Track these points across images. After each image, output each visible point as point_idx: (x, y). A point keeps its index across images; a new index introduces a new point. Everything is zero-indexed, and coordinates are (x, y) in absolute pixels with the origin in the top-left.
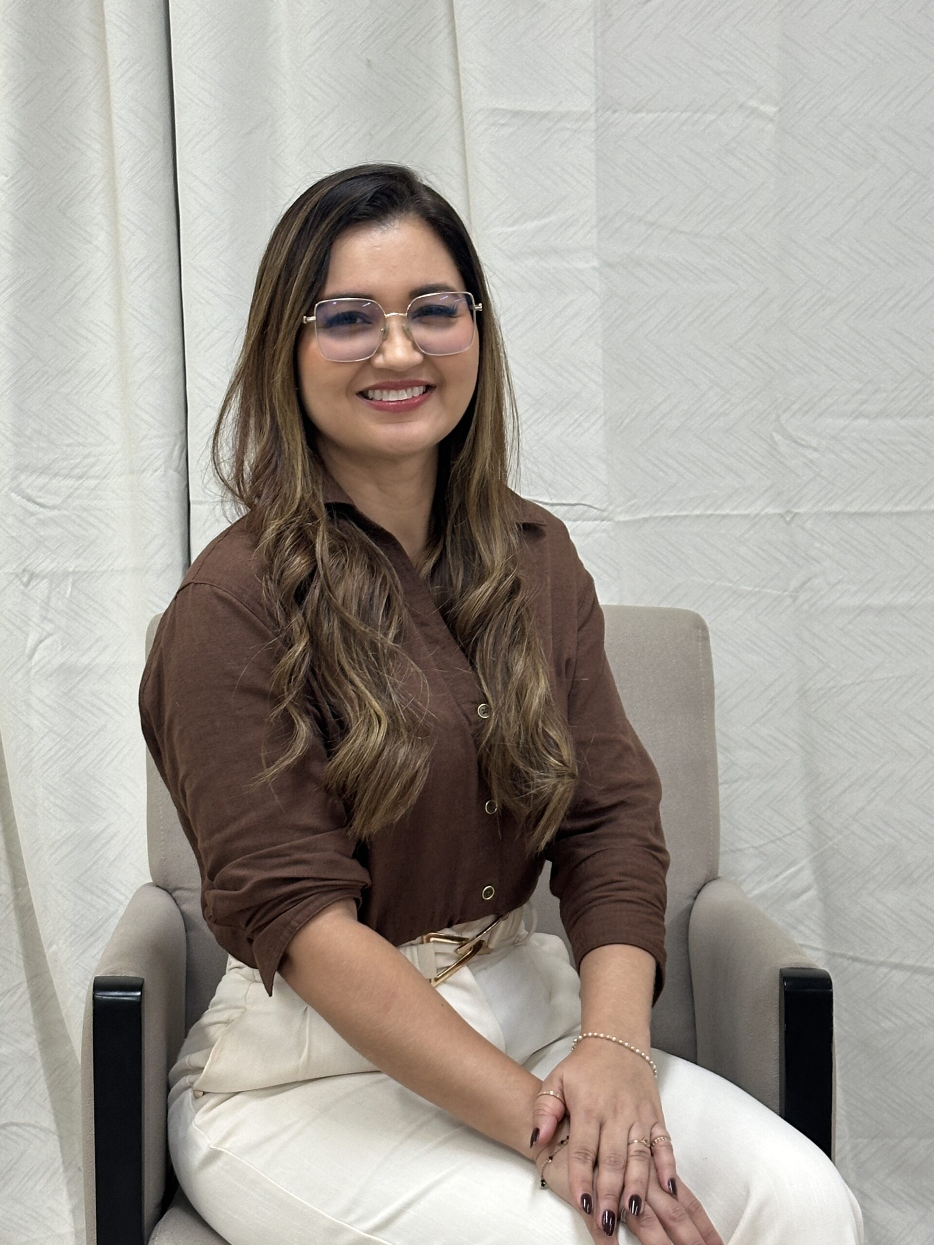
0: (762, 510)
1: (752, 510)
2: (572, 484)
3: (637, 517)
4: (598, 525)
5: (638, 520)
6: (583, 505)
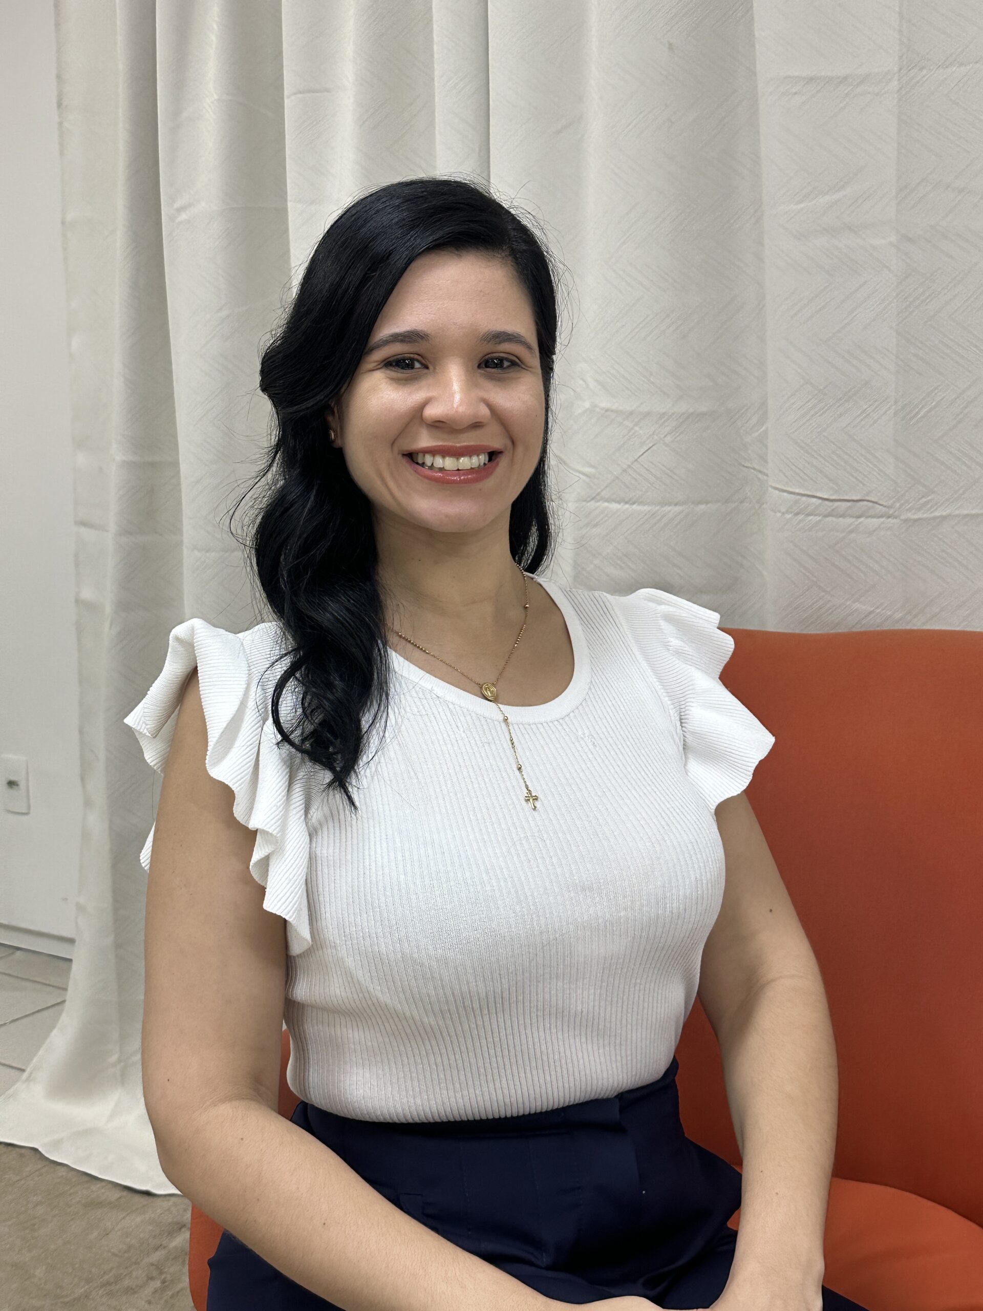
2: (856, 478)
3: (932, 515)
4: (883, 523)
5: (935, 518)
6: (868, 501)
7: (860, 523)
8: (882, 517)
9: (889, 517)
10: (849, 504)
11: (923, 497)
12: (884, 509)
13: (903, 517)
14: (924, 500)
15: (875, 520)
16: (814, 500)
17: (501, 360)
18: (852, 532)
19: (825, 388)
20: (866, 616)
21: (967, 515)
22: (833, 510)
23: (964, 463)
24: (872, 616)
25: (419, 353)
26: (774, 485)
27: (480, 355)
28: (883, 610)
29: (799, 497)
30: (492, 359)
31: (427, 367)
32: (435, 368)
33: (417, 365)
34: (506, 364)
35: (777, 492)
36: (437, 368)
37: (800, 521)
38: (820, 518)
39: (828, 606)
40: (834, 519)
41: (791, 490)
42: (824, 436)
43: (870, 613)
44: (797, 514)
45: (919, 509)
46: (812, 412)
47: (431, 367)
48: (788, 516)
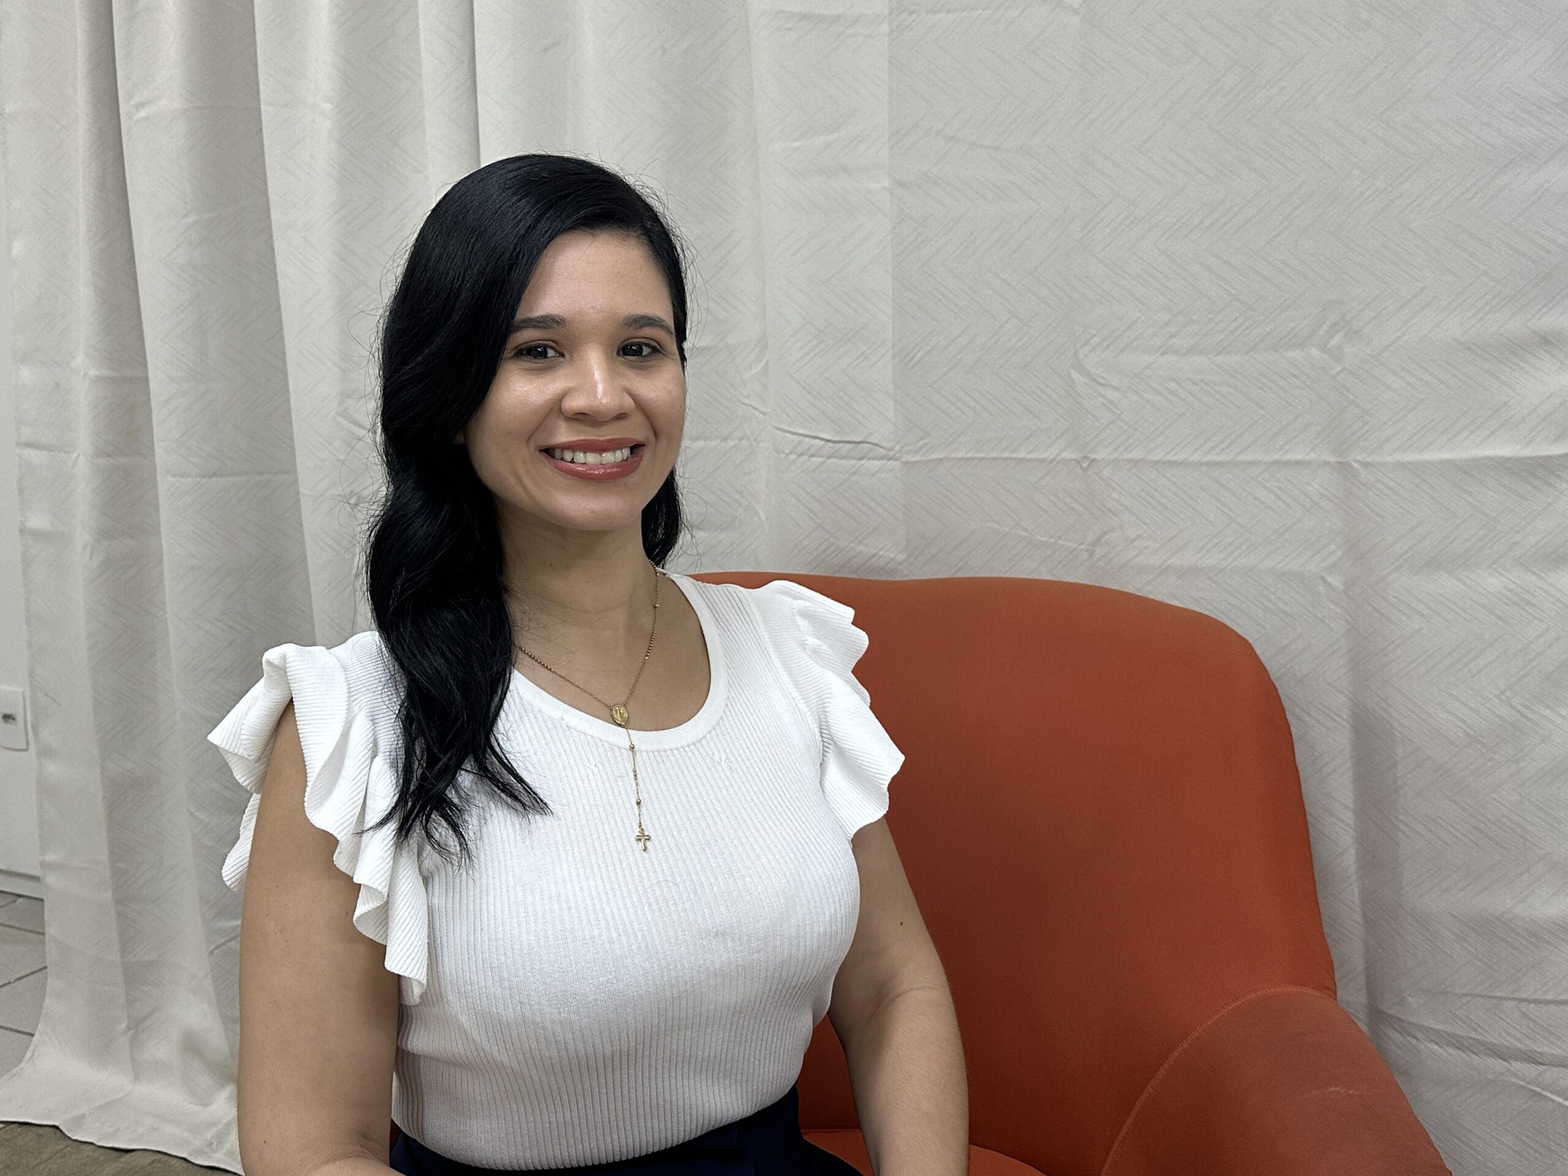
0: (1059, 454)
1: (1049, 454)
2: (857, 420)
3: (930, 458)
4: (884, 465)
5: (932, 460)
6: (869, 443)
7: (862, 465)
8: (882, 459)
9: (890, 459)
10: (851, 446)
11: (921, 440)
12: (885, 451)
13: (903, 460)
14: (921, 443)
15: (876, 462)
16: (817, 441)
17: (640, 346)
18: (854, 473)
19: (825, 328)
20: (870, 558)
21: (961, 459)
22: (836, 451)
23: (958, 408)
24: (876, 558)
25: (554, 339)
26: (777, 425)
27: (619, 342)
28: (887, 551)
29: (802, 438)
30: (632, 345)
31: (563, 356)
32: (571, 356)
33: (551, 353)
34: (646, 351)
35: (780, 433)
36: (574, 355)
37: (804, 462)
38: (824, 459)
39: (833, 548)
40: (837, 461)
41: (792, 430)
42: (825, 377)
43: (874, 555)
44: (802, 455)
45: (917, 452)
46: (813, 353)
47: (567, 356)
48: (793, 457)
